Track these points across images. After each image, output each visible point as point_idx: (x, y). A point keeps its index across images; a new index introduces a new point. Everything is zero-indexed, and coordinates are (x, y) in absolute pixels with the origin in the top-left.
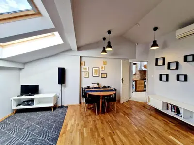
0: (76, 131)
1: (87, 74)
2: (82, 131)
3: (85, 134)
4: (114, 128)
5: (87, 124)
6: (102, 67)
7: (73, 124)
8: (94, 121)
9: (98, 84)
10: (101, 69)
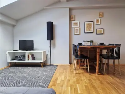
0: (67, 86)
1: (77, 30)
2: (74, 87)
3: (79, 90)
4: (120, 90)
5: (80, 81)
6: (98, 21)
7: (63, 79)
8: (90, 80)
9: (92, 42)
10: (96, 23)
